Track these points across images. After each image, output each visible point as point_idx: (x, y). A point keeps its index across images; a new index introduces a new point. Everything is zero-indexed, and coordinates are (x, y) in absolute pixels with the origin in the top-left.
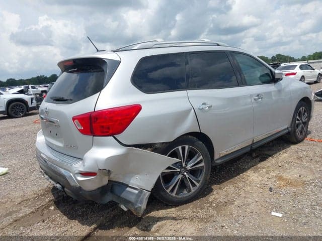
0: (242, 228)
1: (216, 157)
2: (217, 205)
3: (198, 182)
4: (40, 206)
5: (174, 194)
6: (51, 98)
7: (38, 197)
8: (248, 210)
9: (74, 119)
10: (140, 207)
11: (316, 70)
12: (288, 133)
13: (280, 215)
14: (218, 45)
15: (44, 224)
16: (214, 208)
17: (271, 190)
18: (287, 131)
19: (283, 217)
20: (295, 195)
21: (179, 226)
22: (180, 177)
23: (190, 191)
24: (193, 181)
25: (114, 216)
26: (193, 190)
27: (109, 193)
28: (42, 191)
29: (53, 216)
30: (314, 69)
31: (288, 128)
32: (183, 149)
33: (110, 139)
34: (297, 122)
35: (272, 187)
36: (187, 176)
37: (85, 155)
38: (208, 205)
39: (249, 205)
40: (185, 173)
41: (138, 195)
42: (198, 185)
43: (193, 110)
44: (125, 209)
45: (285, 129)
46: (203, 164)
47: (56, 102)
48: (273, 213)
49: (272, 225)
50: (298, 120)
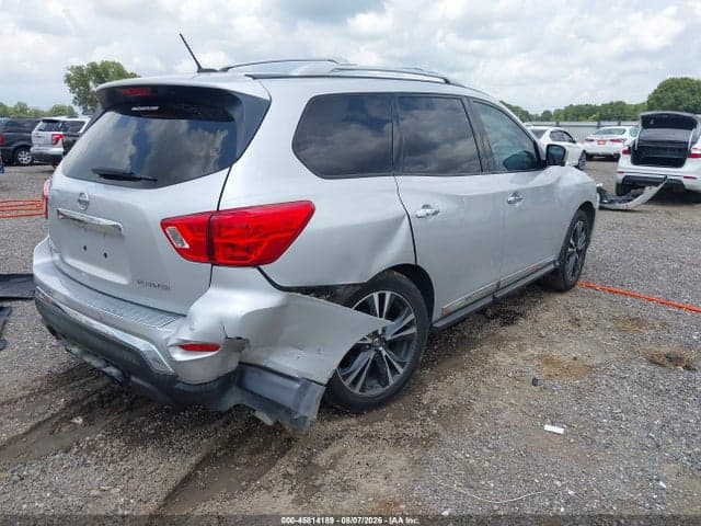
0: (497, 456)
1: (436, 315)
2: (439, 413)
3: (402, 364)
4: (47, 416)
5: (357, 391)
6: (95, 171)
7: (36, 394)
8: (501, 422)
9: (165, 224)
10: (305, 417)
11: (578, 144)
12: (555, 272)
13: (561, 431)
14: (447, 82)
15: (70, 456)
16: (436, 418)
17: (535, 382)
18: (552, 266)
19: (566, 433)
20: (579, 394)
21: (374, 456)
22: (372, 354)
23: (387, 383)
24: (395, 364)
25: (232, 437)
26: (392, 381)
27: (234, 388)
28: (39, 382)
29: (88, 438)
30: (574, 142)
31: (554, 262)
32: (382, 298)
33: (252, 272)
34: (570, 250)
35: (537, 377)
36: (384, 353)
37: (192, 308)
38: (424, 413)
39: (500, 411)
40: (381, 348)
41: (301, 393)
42: (401, 371)
43: (406, 218)
44: (269, 422)
45: (549, 264)
46: (413, 330)
47: (107, 181)
48: (548, 428)
49: (550, 450)
50: (572, 247)
